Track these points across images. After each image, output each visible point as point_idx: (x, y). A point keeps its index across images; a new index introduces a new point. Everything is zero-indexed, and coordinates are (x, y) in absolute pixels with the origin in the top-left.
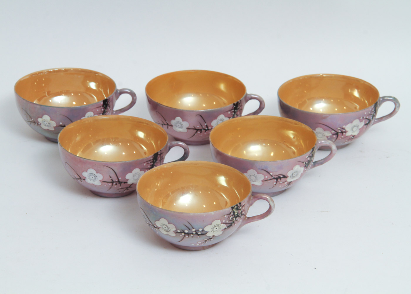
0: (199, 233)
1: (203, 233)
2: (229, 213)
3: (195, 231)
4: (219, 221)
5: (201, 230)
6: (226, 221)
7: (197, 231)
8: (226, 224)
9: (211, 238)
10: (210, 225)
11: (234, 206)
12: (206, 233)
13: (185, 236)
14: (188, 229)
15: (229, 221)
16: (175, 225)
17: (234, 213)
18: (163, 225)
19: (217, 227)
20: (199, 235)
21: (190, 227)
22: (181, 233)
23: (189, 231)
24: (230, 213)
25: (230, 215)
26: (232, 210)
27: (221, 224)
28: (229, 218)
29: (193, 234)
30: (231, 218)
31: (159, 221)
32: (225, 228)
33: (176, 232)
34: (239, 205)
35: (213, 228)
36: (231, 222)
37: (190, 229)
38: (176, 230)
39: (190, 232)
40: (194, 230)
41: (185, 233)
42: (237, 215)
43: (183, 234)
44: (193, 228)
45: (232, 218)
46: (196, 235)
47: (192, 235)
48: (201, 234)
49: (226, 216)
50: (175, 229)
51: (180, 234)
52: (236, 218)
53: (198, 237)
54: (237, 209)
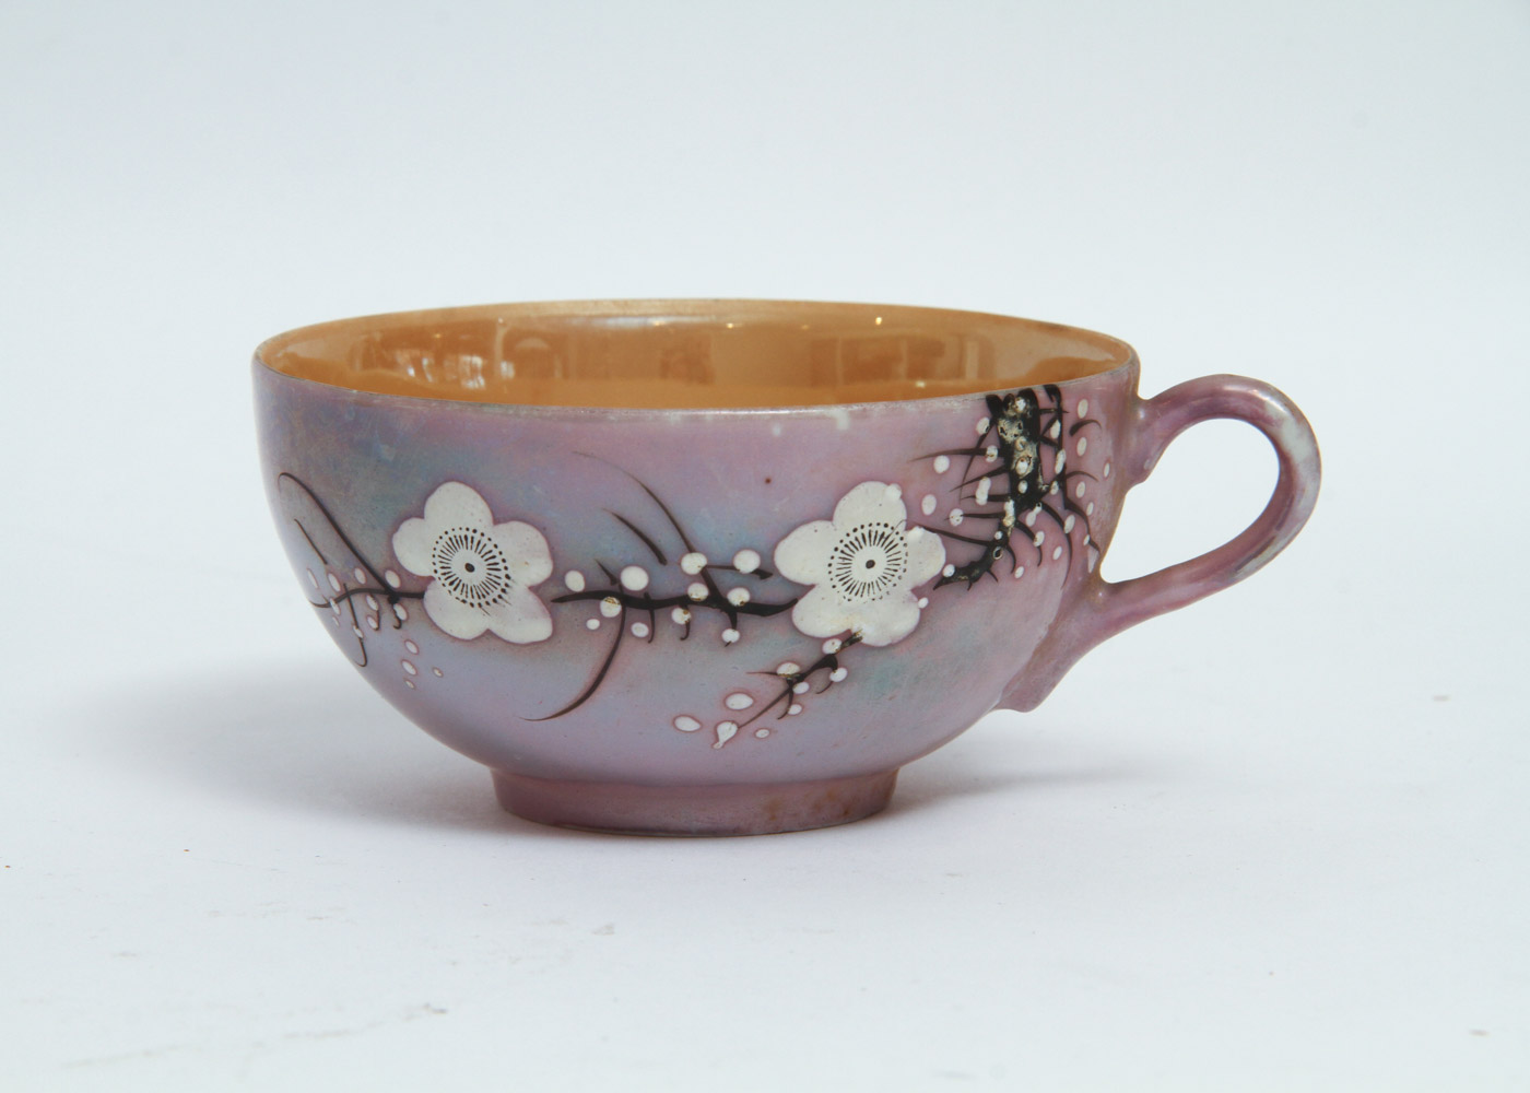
0: (738, 597)
1: (770, 592)
2: (970, 443)
3: (705, 576)
4: (894, 493)
5: (748, 562)
6: (943, 511)
7: (721, 578)
8: (947, 534)
9: (830, 662)
10: (820, 525)
11: (1010, 399)
12: (794, 602)
13: (623, 623)
14: (649, 556)
15: (966, 515)
16: (543, 530)
17: (1007, 451)
18: (456, 543)
19: (875, 552)
20: (733, 615)
21: (666, 538)
22: (593, 595)
23: (658, 568)
24: (977, 451)
25: (978, 466)
26: (993, 423)
27: (909, 528)
28: (967, 490)
29: (685, 602)
30: (982, 496)
31: (421, 515)
32: (941, 582)
33: (555, 591)
34: (1042, 395)
35: (847, 551)
36: (984, 529)
37: (661, 558)
38: (557, 576)
39: (668, 587)
40: (693, 563)
41: (628, 600)
42: (1031, 478)
43: (611, 608)
44: (691, 550)
45: (992, 498)
46: (711, 619)
47: (679, 616)
48: (755, 609)
49: (942, 464)
50: (540, 570)
51: (585, 605)
52: (1024, 504)
53: (731, 635)
54: (1033, 428)
